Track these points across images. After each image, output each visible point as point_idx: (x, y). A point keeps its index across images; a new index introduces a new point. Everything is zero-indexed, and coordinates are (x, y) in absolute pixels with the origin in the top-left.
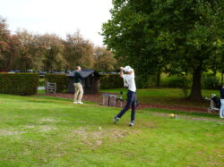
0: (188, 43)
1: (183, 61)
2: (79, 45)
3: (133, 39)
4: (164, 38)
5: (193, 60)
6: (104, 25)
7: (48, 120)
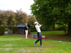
0: (66, 12)
1: (64, 19)
2: (21, 14)
3: (43, 11)
4: (56, 10)
5: (68, 19)
6: (31, 6)
7: (9, 45)
